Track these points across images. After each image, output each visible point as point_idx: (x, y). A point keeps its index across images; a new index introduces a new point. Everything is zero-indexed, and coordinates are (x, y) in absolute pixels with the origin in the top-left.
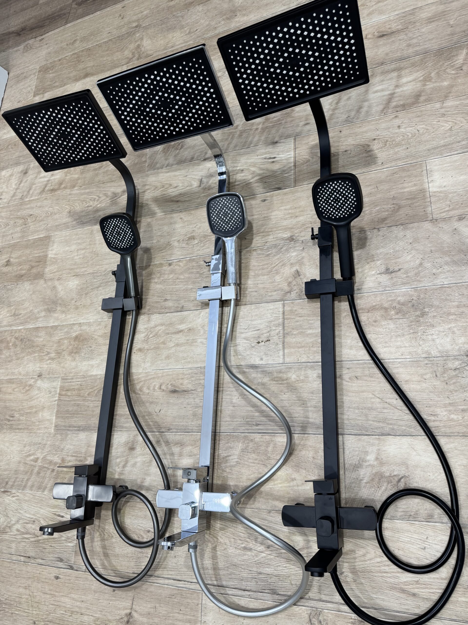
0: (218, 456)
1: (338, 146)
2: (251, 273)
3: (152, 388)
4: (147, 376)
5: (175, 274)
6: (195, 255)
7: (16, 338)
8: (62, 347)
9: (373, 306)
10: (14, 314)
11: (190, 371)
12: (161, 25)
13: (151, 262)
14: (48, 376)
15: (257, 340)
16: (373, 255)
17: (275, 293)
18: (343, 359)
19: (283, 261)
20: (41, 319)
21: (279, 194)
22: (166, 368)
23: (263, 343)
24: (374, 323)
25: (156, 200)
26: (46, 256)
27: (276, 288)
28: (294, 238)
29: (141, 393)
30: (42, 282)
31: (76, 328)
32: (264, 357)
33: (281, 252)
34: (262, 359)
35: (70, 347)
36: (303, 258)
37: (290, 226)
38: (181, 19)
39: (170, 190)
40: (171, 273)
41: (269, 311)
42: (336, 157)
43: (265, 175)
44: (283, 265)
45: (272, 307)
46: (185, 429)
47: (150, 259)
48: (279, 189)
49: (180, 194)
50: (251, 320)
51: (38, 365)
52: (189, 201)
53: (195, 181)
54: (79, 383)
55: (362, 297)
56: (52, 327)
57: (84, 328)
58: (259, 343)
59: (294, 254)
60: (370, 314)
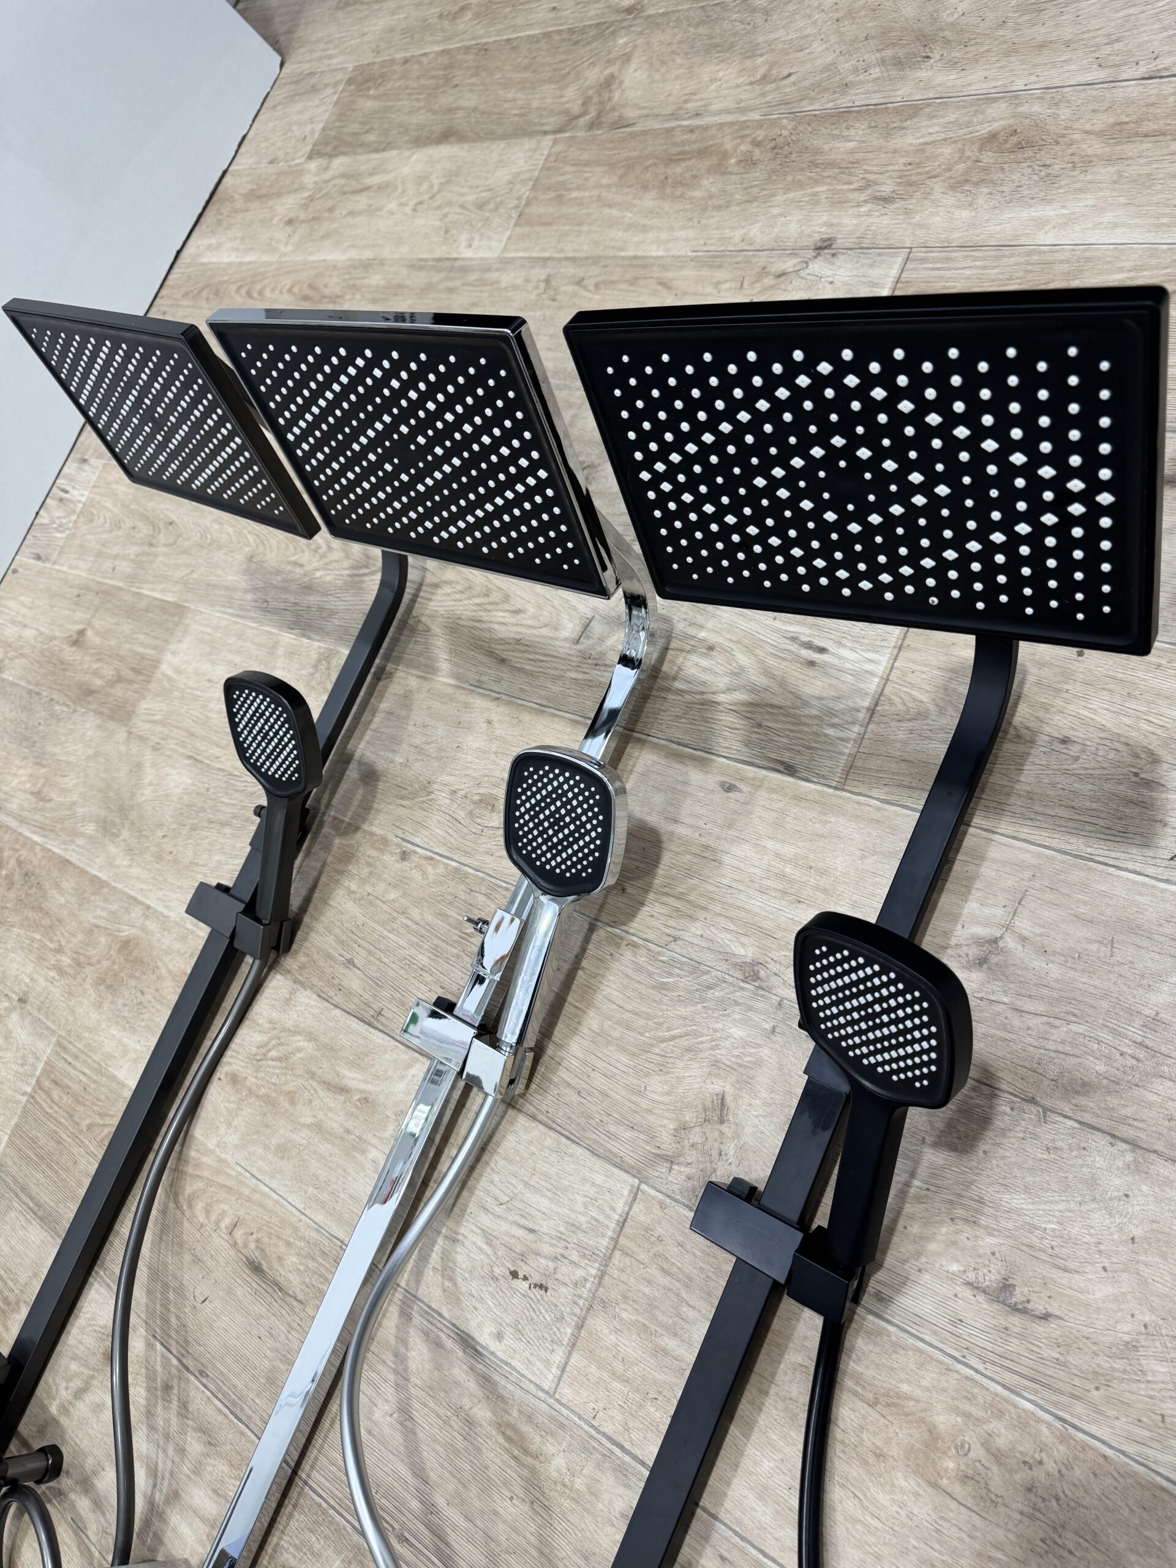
0: (275, 1551)
1: (1045, 707)
2: (592, 1021)
3: (213, 1217)
4: (219, 1172)
5: (405, 895)
6: (475, 863)
7: (20, 863)
8: (92, 952)
9: (898, 1396)
10: (39, 792)
11: (314, 1234)
12: (697, 25)
13: (364, 820)
14: (35, 1013)
15: (514, 1262)
16: (981, 1201)
17: (629, 1134)
18: (722, 1515)
19: (695, 1034)
20: (80, 841)
21: (779, 789)
22: (267, 1180)
23: (526, 1284)
24: (871, 1459)
25: (454, 627)
26: (156, 663)
27: (637, 1119)
28: (762, 974)
29: (187, 1213)
30: (121, 734)
31: (136, 913)
32: (509, 1331)
33: (703, 1000)
34: (499, 1336)
35: (105, 964)
36: (758, 1063)
37: (766, 924)
38: (759, 19)
39: (500, 616)
40: (396, 886)
41: (587, 1187)
42: (1021, 748)
43: (768, 698)
44: (689, 1050)
45: (599, 1179)
46: (235, 1404)
47: (366, 809)
48: (789, 770)
49: (518, 641)
50: (526, 1184)
51: (30, 967)
52: (530, 674)
53: (570, 620)
54: (84, 1079)
55: (880, 1333)
56: (94, 880)
57: (151, 925)
58: (514, 1275)
59: (738, 1032)
60: (874, 1415)
